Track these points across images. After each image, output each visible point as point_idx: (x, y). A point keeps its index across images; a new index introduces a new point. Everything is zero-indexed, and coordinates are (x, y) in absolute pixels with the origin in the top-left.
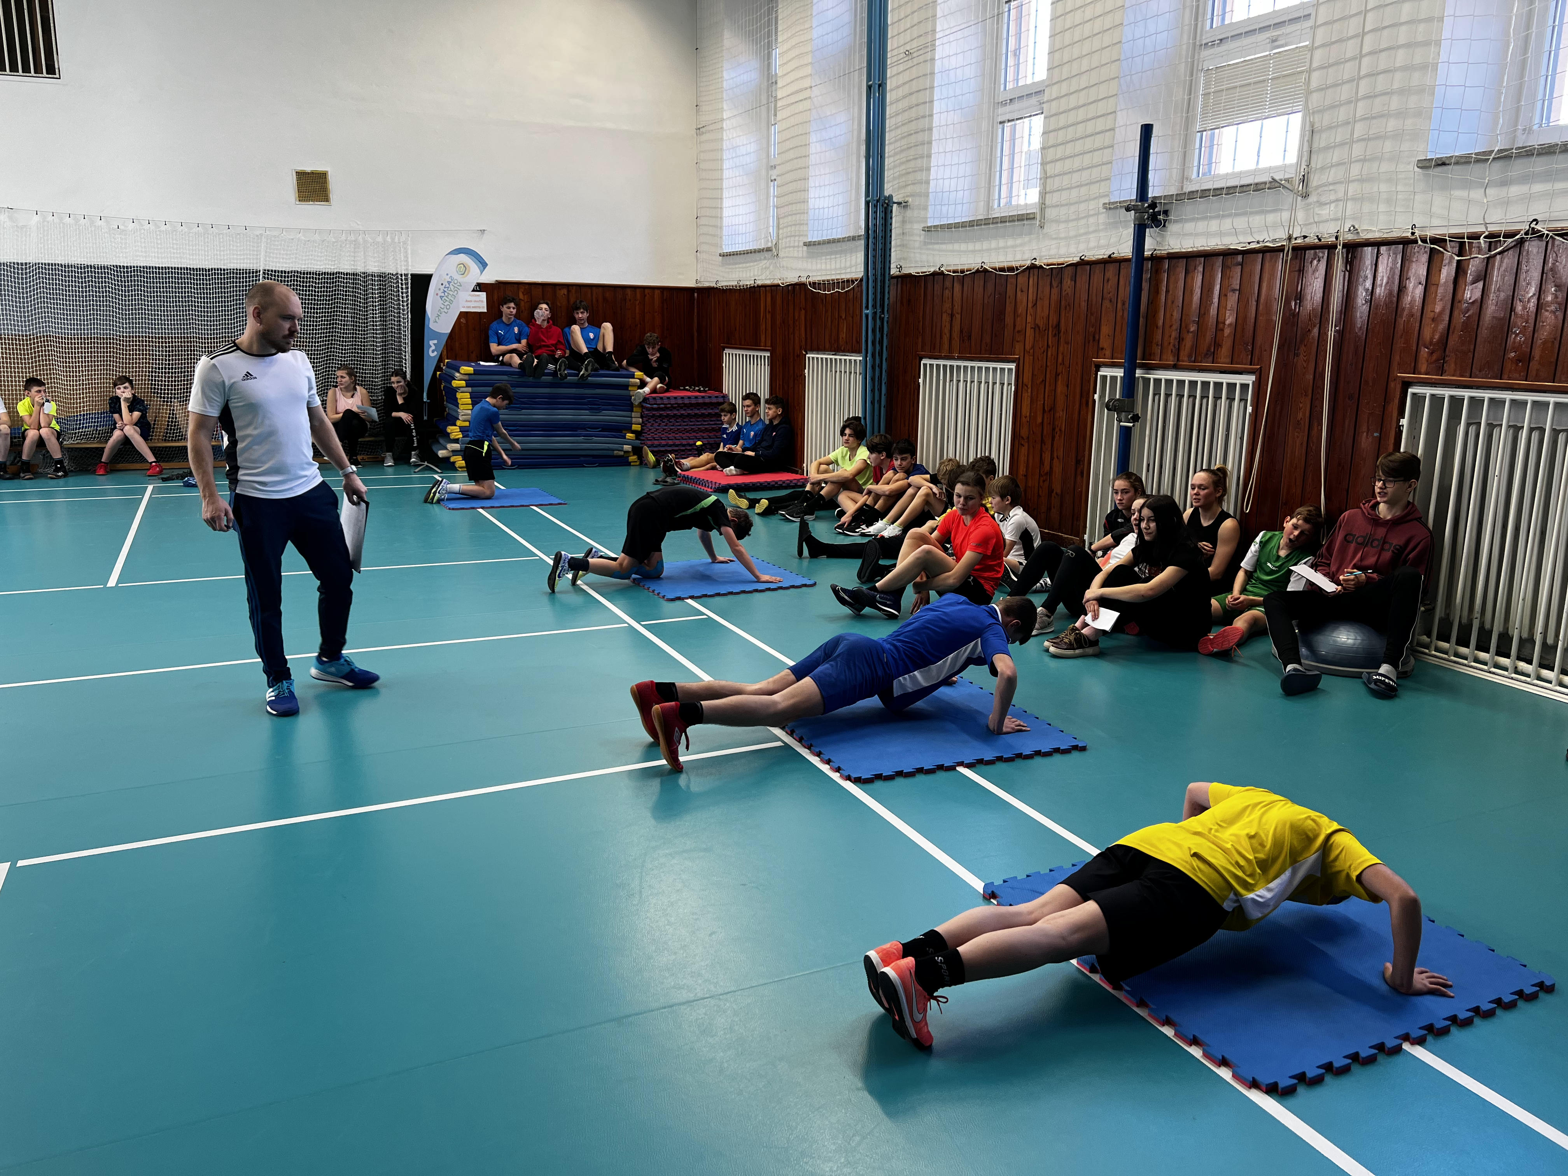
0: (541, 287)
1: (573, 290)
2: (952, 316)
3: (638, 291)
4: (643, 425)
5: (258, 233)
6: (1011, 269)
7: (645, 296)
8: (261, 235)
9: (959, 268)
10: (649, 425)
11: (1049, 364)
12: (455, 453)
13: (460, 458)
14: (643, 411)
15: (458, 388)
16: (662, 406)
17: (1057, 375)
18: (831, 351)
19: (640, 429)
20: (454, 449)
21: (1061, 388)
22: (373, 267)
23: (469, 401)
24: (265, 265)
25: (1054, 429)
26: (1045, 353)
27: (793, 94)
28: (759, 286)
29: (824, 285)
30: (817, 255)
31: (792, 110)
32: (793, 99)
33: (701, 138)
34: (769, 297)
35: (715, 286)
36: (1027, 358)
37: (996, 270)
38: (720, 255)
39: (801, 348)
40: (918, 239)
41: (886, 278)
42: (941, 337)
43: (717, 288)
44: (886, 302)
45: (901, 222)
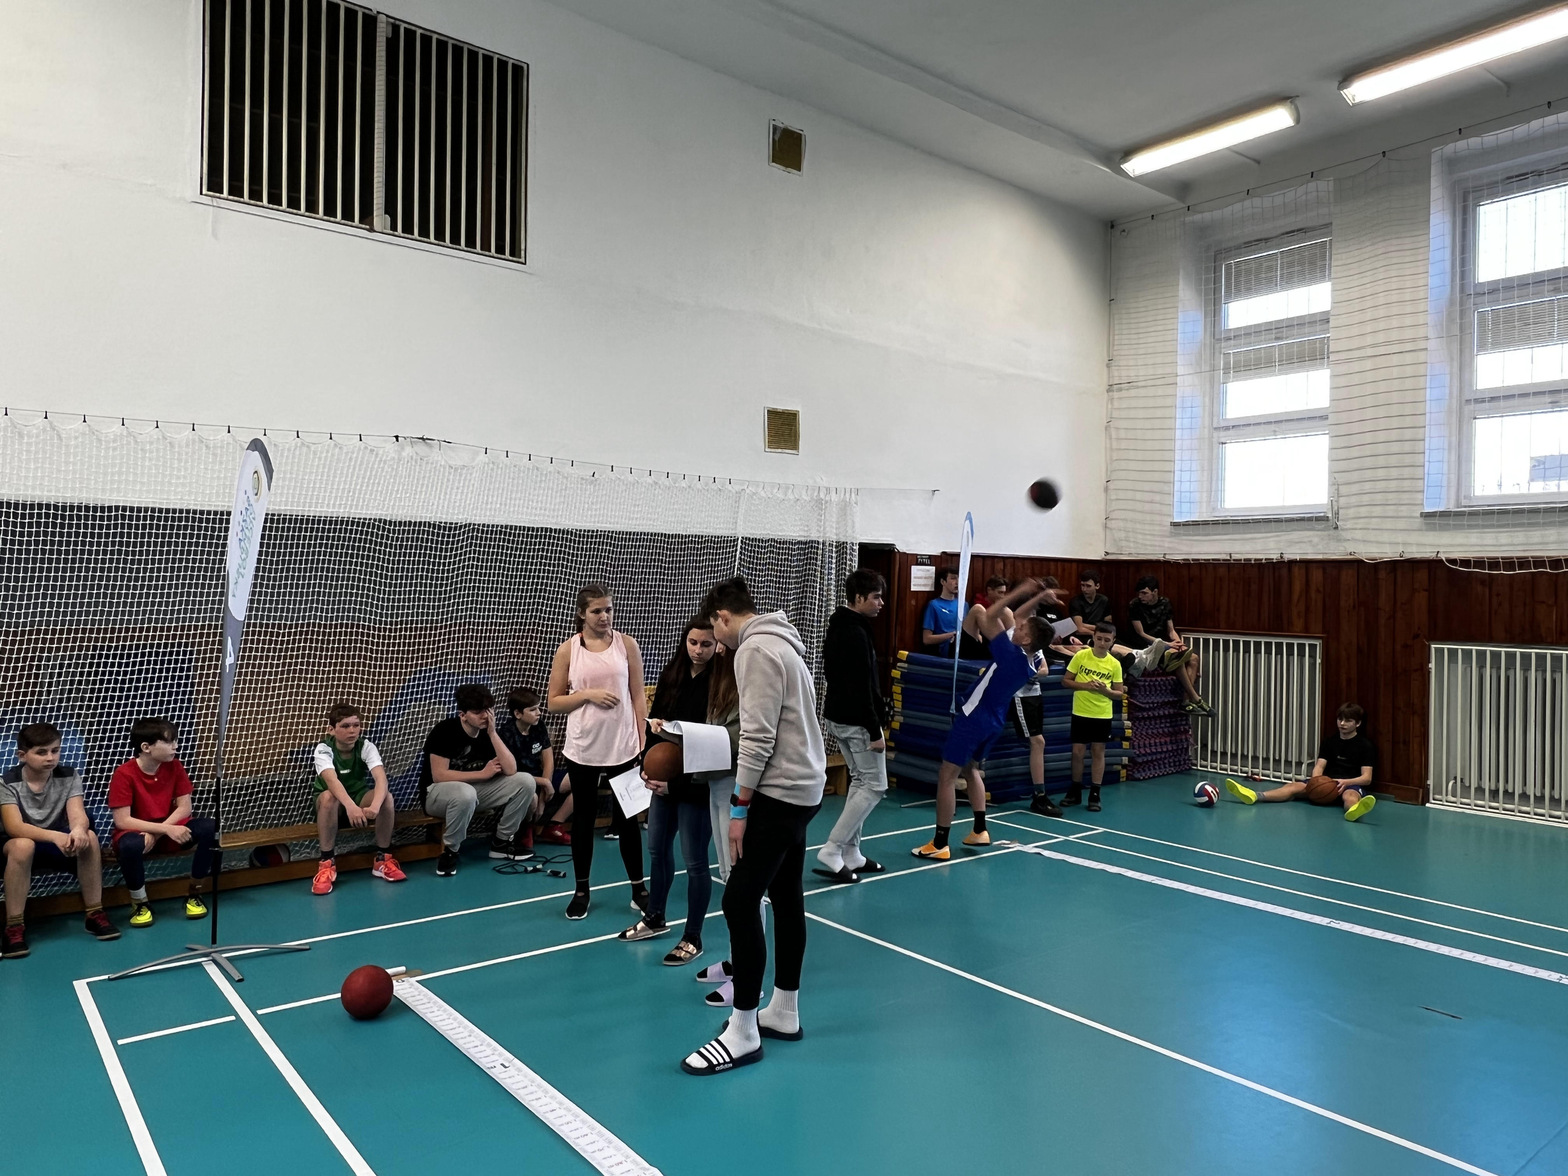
0: (982, 559)
1: (1008, 564)
3: (1059, 563)
4: (1132, 729)
8: (743, 491)
10: (1137, 730)
14: (1129, 712)
27: (1374, 346)
28: (1292, 562)
29: (1494, 563)
30: (1457, 527)
31: (1368, 364)
32: (1370, 352)
33: (1116, 395)
34: (1317, 575)
35: (1162, 559)
38: (1174, 524)
39: (1416, 637)
43: (1166, 562)
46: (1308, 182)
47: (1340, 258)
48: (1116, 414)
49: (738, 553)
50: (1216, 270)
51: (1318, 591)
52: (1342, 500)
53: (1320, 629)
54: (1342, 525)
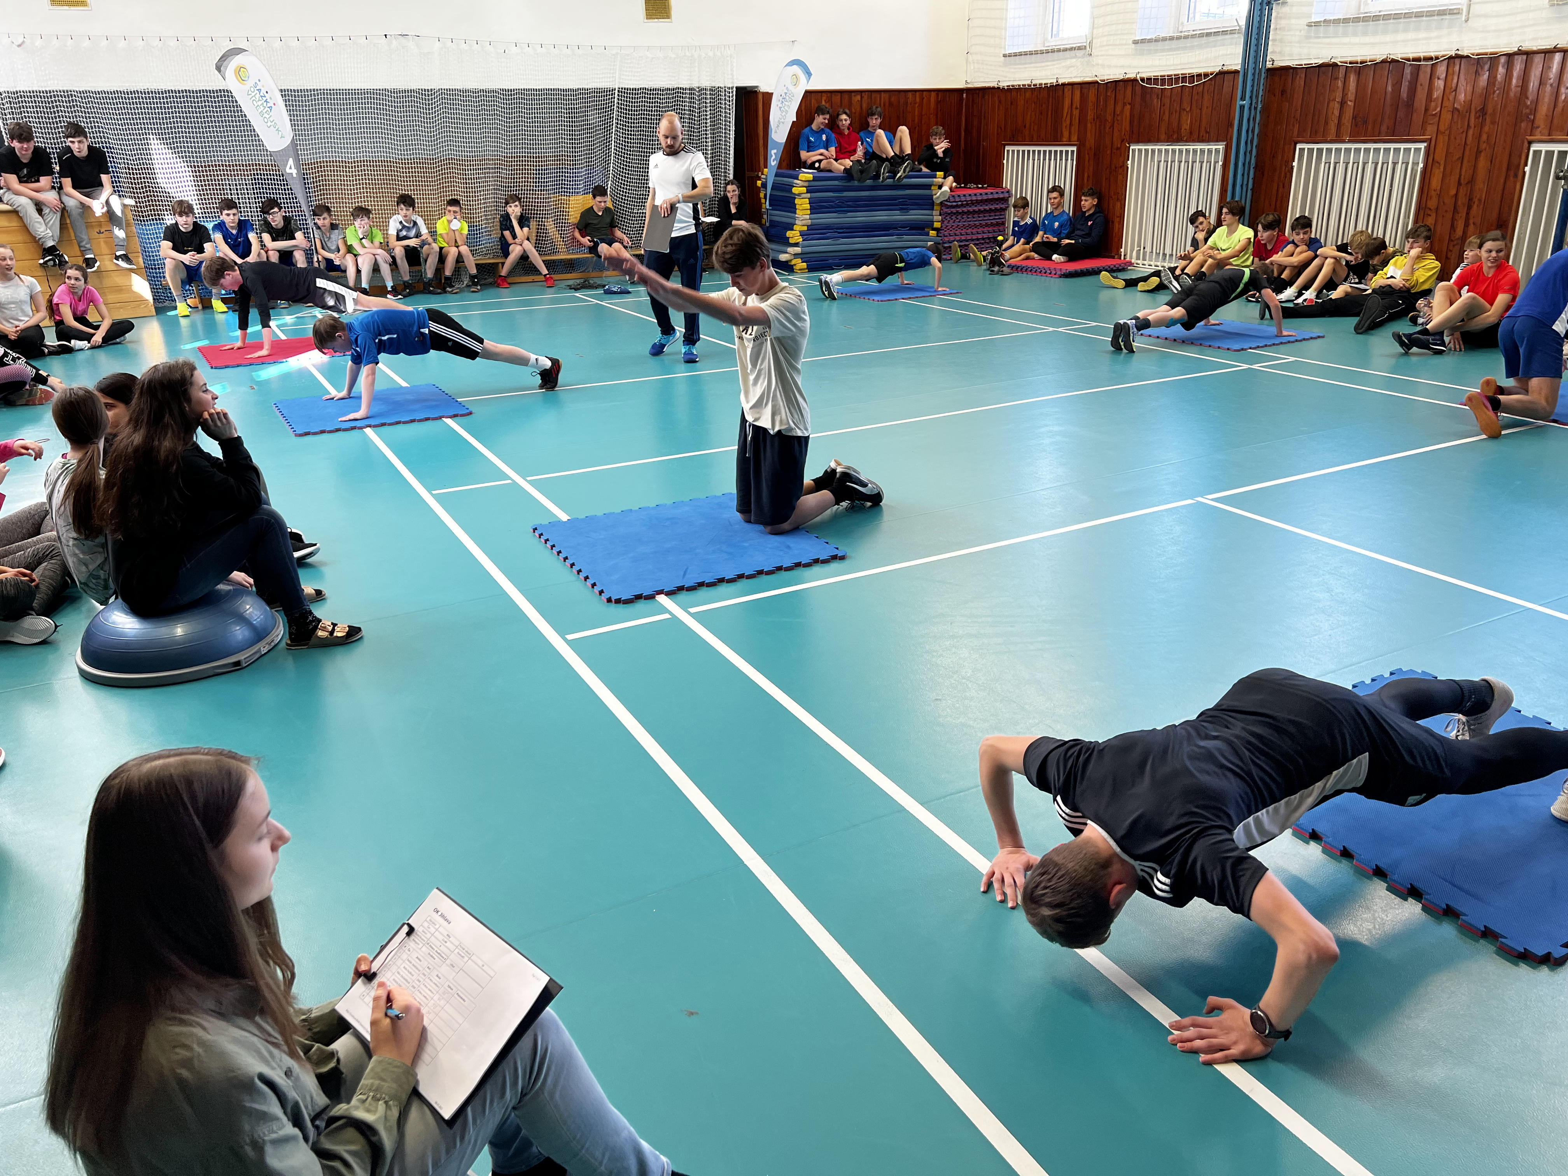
0: (839, 94)
1: (865, 96)
2: (1343, 103)
3: (918, 94)
4: (942, 222)
5: (614, 52)
6: (1431, 59)
7: (923, 99)
8: (617, 53)
9: (1359, 59)
10: (946, 222)
11: (1468, 142)
12: (796, 255)
13: (799, 260)
14: (941, 209)
15: (799, 195)
16: (960, 203)
17: (1479, 152)
18: (1167, 142)
19: (939, 226)
20: (796, 252)
21: (1483, 163)
22: (706, 82)
23: (808, 206)
24: (619, 83)
25: (1470, 200)
26: (1465, 133)
28: (1063, 85)
29: (1163, 80)
30: (1149, 52)
34: (1077, 94)
35: (996, 86)
36: (1440, 137)
37: (1408, 60)
38: (1005, 56)
39: (1123, 141)
40: (1298, 33)
41: (1263, 71)
42: (1326, 123)
43: (999, 88)
44: (1261, 93)
45: (1276, 18)
49: (616, 99)
51: (1076, 108)
52: (1095, 31)
53: (1076, 138)
54: (1094, 52)
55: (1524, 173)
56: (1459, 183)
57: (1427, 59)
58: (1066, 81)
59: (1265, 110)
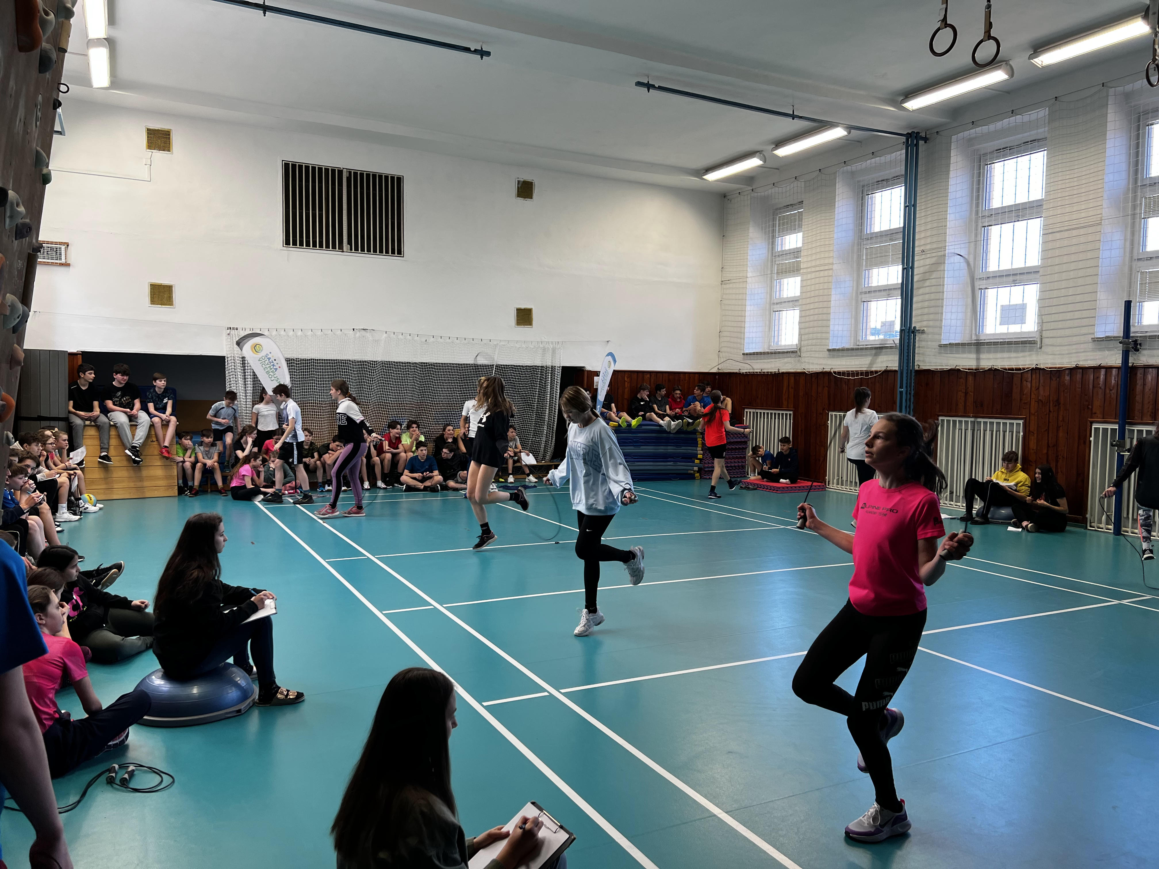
2: (966, 394)
5: (495, 343)
6: (1020, 369)
7: (691, 378)
8: (497, 344)
9: (974, 368)
11: (1051, 421)
17: (1058, 427)
19: (702, 457)
24: (497, 361)
25: (1057, 456)
26: (1047, 415)
27: (814, 267)
28: (783, 373)
29: (848, 374)
30: (838, 357)
31: (813, 275)
32: (813, 269)
33: (725, 286)
34: (792, 379)
35: (738, 372)
36: (1032, 417)
37: (1006, 369)
38: (743, 354)
39: (824, 409)
40: (933, 350)
41: (913, 371)
42: (957, 405)
43: (740, 373)
44: (913, 384)
45: (919, 340)
46: (794, 181)
47: (805, 222)
48: (724, 296)
50: (774, 220)
51: (792, 388)
52: (802, 342)
53: (792, 406)
54: (803, 355)
55: (1090, 441)
56: (1048, 446)
57: (1017, 369)
58: (785, 371)
59: (916, 395)
